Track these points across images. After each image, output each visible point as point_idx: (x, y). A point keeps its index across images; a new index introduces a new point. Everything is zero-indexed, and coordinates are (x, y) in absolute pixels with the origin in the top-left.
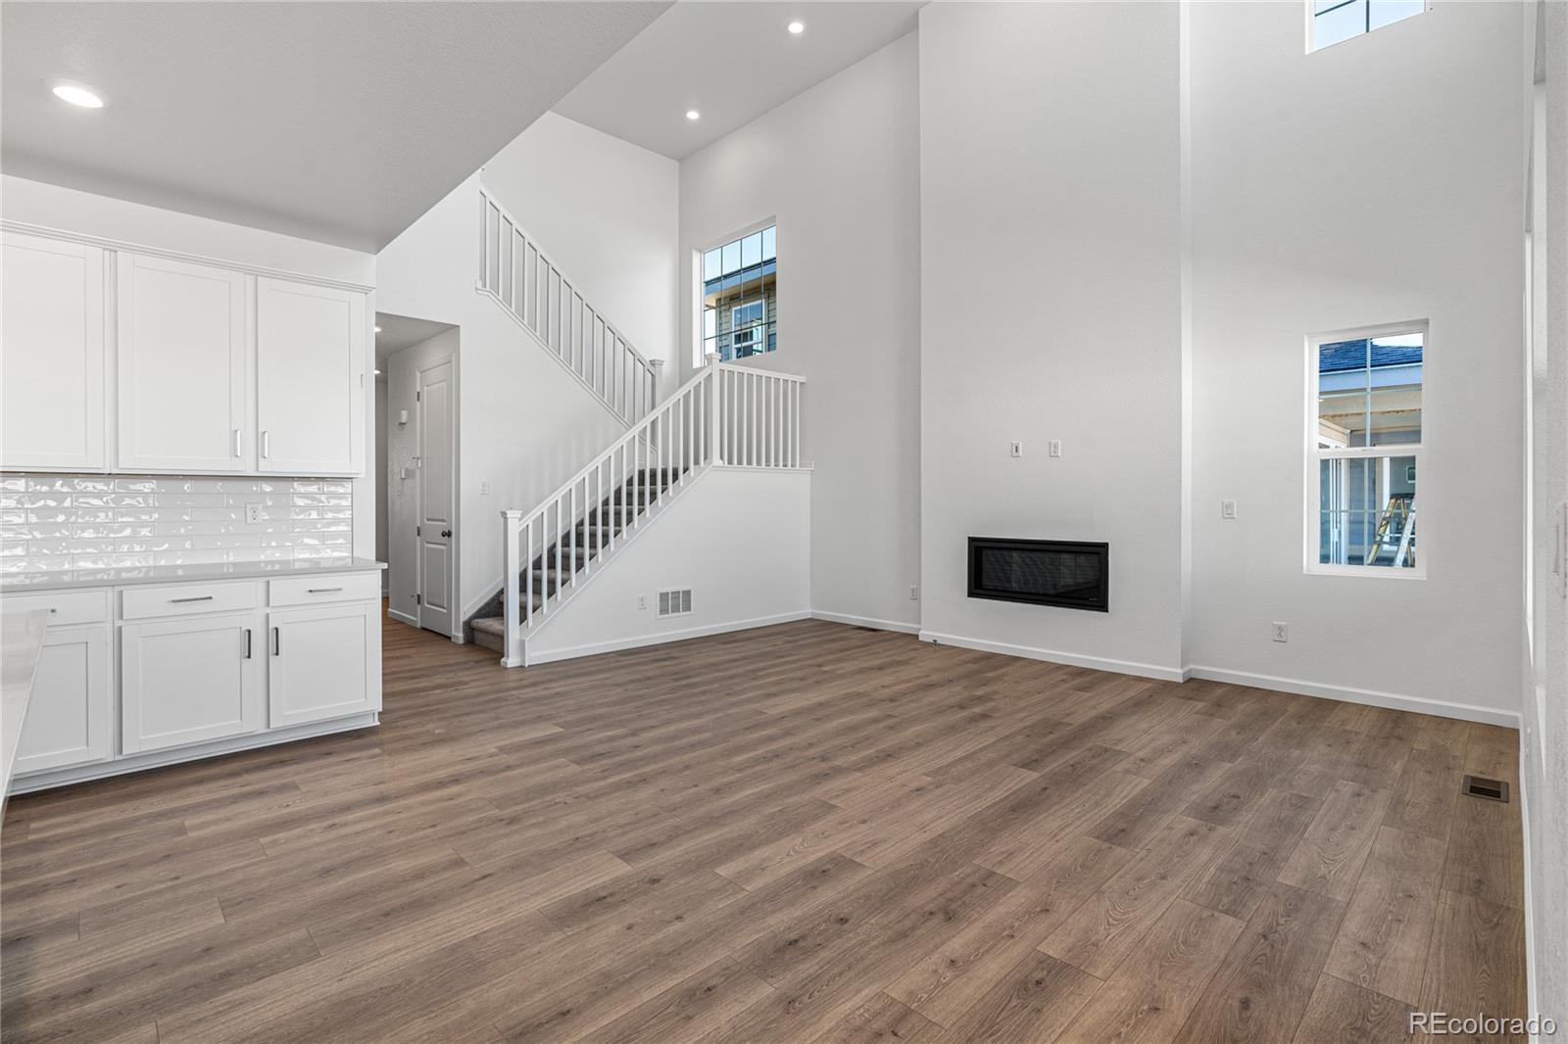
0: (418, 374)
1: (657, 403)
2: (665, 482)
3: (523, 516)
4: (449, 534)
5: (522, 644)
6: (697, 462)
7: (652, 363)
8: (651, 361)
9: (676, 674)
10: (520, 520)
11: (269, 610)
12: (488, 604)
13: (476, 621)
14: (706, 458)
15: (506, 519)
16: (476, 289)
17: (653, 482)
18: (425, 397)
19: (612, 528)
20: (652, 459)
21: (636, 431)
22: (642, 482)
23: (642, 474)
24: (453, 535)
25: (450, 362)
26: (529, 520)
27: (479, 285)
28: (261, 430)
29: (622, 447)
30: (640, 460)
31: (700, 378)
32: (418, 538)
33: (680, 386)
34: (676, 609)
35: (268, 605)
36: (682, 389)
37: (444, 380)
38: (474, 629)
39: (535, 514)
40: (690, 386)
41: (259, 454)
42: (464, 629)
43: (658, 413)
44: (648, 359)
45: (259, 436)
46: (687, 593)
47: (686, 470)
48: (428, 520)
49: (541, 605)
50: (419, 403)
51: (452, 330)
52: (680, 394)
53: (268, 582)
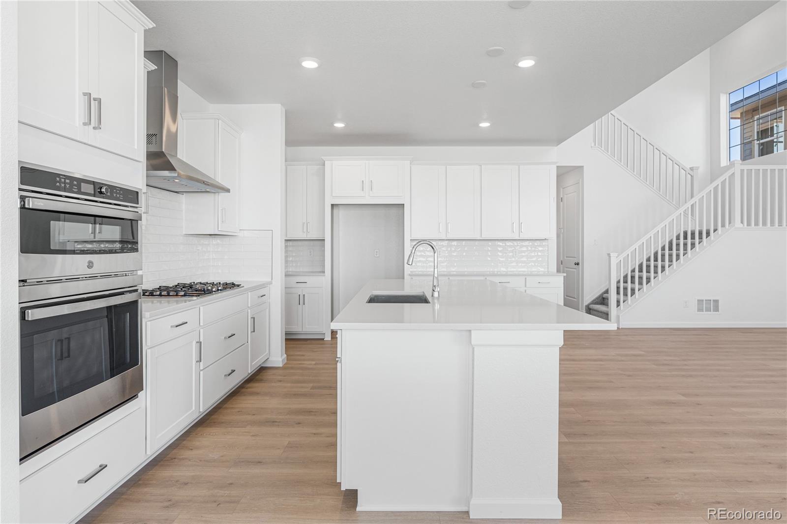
0: (562, 189)
1: (695, 194)
2: (701, 237)
3: (618, 256)
4: (578, 264)
5: (618, 317)
6: (723, 226)
7: (692, 169)
8: (690, 168)
9: (709, 342)
10: (617, 257)
11: (526, 289)
12: (597, 298)
13: (591, 305)
14: (730, 223)
15: (610, 257)
16: (592, 147)
17: (693, 237)
18: (565, 200)
19: (667, 263)
20: (692, 225)
21: (681, 210)
22: (685, 238)
23: (685, 233)
24: (580, 264)
25: (579, 183)
26: (621, 258)
27: (593, 145)
28: (521, 222)
29: (673, 219)
30: (684, 225)
31: (726, 176)
32: (561, 265)
33: (711, 183)
34: (708, 310)
35: (526, 286)
36: (712, 185)
37: (575, 192)
38: (590, 309)
39: (624, 255)
40: (718, 182)
41: (520, 231)
42: (586, 309)
43: (696, 199)
44: (688, 166)
45: (520, 224)
46: (716, 302)
47: (715, 230)
48: (567, 257)
49: (627, 300)
50: (562, 203)
51: (580, 168)
52: (711, 187)
53: (526, 278)
